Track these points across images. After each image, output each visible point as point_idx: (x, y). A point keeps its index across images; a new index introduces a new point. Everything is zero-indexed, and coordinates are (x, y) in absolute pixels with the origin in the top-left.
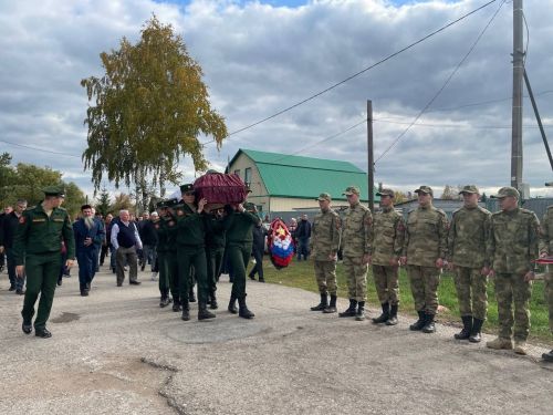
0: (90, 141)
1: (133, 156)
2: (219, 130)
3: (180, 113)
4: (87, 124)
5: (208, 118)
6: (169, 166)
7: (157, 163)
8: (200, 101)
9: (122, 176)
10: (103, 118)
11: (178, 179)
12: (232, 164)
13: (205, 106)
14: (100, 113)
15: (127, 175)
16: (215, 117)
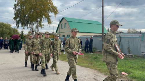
0: (15, 15)
1: (29, 19)
2: (55, 11)
3: (43, 6)
4: (14, 9)
5: (52, 7)
6: (40, 22)
7: (37, 21)
8: (50, 2)
9: (26, 25)
10: (19, 7)
11: (43, 27)
12: (60, 22)
13: (52, 3)
14: (18, 5)
15: (28, 25)
16: (54, 7)
